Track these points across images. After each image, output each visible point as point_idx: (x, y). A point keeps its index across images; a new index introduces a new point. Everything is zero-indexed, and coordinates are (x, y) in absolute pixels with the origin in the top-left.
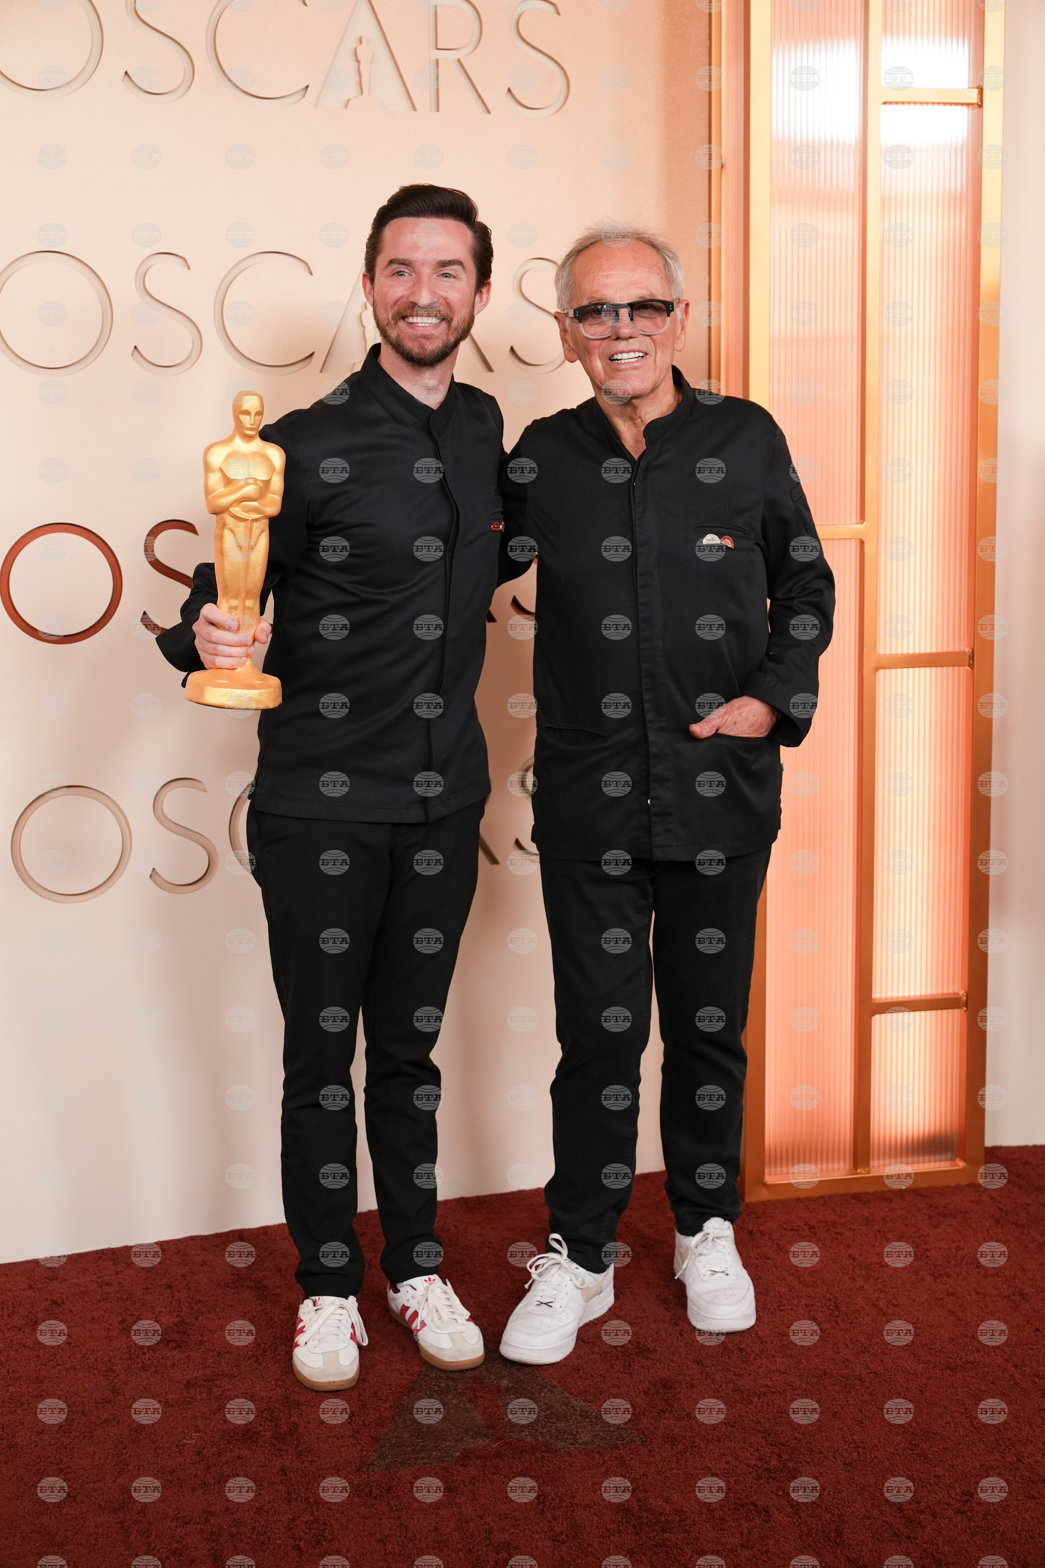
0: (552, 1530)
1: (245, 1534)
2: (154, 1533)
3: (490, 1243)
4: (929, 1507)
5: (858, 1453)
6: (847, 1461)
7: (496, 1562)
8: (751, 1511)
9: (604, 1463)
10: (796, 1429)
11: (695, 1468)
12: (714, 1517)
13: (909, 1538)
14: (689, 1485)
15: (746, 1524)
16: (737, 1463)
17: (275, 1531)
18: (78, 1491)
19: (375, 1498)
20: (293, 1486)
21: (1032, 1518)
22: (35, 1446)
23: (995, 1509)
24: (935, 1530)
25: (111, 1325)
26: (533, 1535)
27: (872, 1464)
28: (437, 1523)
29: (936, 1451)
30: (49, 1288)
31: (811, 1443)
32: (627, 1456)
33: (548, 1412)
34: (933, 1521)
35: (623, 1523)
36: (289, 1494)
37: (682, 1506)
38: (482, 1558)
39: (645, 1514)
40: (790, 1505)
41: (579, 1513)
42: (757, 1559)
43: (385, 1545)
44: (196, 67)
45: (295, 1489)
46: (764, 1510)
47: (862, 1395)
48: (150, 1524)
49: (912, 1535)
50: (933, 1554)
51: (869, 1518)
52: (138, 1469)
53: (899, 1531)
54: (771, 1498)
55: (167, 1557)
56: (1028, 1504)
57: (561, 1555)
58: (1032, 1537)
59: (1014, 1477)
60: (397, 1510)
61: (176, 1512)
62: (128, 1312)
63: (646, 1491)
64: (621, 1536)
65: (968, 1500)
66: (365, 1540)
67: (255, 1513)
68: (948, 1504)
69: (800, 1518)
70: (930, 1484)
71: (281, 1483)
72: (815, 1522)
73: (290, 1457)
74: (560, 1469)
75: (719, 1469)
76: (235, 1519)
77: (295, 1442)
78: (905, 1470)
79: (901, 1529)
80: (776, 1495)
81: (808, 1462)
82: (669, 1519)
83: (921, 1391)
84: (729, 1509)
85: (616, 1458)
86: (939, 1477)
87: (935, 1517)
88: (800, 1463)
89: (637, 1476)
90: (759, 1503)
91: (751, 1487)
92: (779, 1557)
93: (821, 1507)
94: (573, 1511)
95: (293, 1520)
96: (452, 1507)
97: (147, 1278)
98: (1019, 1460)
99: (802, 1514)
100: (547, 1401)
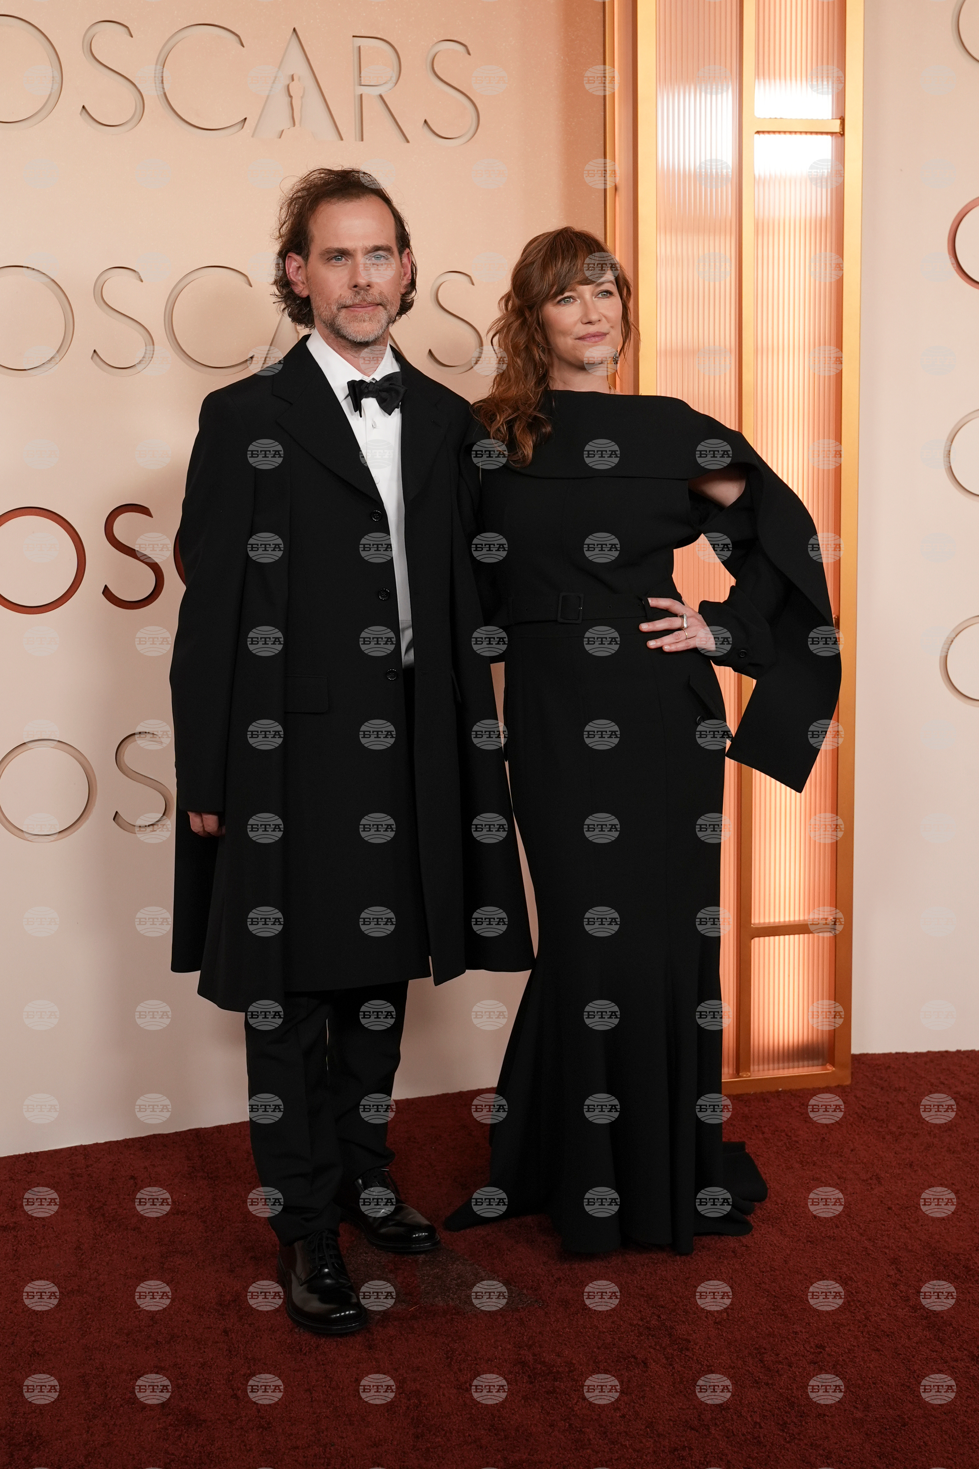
0: (457, 1380)
1: (190, 1385)
2: (111, 1386)
3: (415, 1138)
4: (787, 1358)
5: (728, 1314)
6: (717, 1320)
7: (408, 1407)
8: (631, 1362)
9: (505, 1324)
10: (674, 1293)
11: (585, 1327)
12: (599, 1368)
13: (767, 1384)
14: (579, 1341)
15: (627, 1374)
16: (622, 1323)
17: (217, 1382)
18: (46, 1350)
19: (305, 1354)
20: (233, 1344)
21: (875, 1367)
22: (10, 1312)
23: (843, 1360)
24: (790, 1377)
25: (80, 1210)
26: (441, 1385)
27: (739, 1323)
28: (358, 1375)
29: (796, 1311)
30: (27, 1179)
31: (686, 1305)
32: (526, 1317)
33: (459, 1281)
34: (789, 1370)
35: (519, 1374)
36: (230, 1351)
37: (572, 1359)
38: (396, 1404)
39: (539, 1366)
40: (665, 1357)
41: (482, 1366)
42: (635, 1403)
43: (311, 1393)
44: (145, 102)
45: (235, 1348)
46: (642, 1361)
47: (733, 1265)
48: (107, 1378)
49: (770, 1382)
50: (787, 1398)
51: (733, 1368)
52: (99, 1332)
53: (759, 1379)
54: (650, 1352)
55: (121, 1405)
56: (873, 1355)
57: (464, 1401)
58: (874, 1383)
59: (862, 1333)
60: (323, 1364)
61: (131, 1367)
62: (96, 1199)
63: (541, 1347)
64: (517, 1385)
65: (821, 1352)
66: (295, 1389)
67: (199, 1367)
68: (803, 1356)
69: (674, 1368)
70: (789, 1339)
71: (224, 1342)
72: (687, 1372)
73: (232, 1320)
74: (467, 1329)
75: (605, 1328)
76: (181, 1373)
77: (237, 1308)
78: (768, 1327)
79: (761, 1377)
80: (654, 1349)
81: (683, 1322)
82: (560, 1370)
83: (785, 1261)
84: (613, 1361)
85: (517, 1319)
86: (796, 1333)
87: (791, 1367)
88: (677, 1322)
89: (534, 1334)
90: (639, 1356)
91: (633, 1343)
92: (654, 1402)
93: (692, 1359)
94: (476, 1364)
95: (232, 1374)
96: (371, 1362)
97: (113, 1170)
98: (867, 1318)
99: (676, 1366)
100: (459, 1271)
